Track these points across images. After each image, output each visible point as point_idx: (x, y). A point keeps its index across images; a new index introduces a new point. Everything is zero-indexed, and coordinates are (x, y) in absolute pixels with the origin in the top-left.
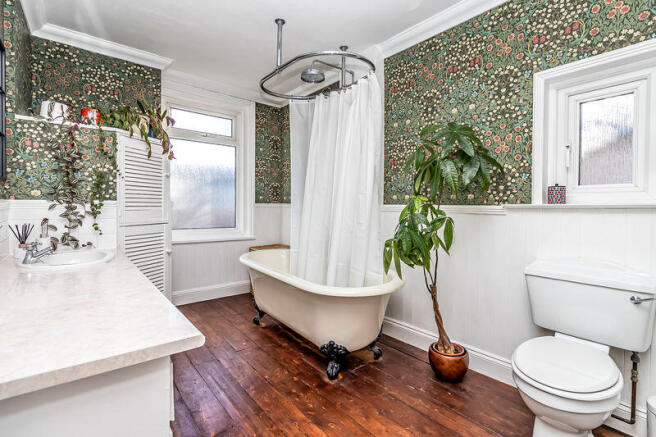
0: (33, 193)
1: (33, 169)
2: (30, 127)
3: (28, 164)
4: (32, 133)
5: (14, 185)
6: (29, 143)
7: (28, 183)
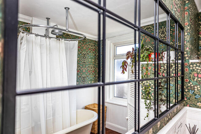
0: (198, 104)
1: (198, 90)
2: (197, 66)
3: (196, 87)
4: (197, 69)
5: (189, 99)
6: (196, 75)
7: (196, 98)
